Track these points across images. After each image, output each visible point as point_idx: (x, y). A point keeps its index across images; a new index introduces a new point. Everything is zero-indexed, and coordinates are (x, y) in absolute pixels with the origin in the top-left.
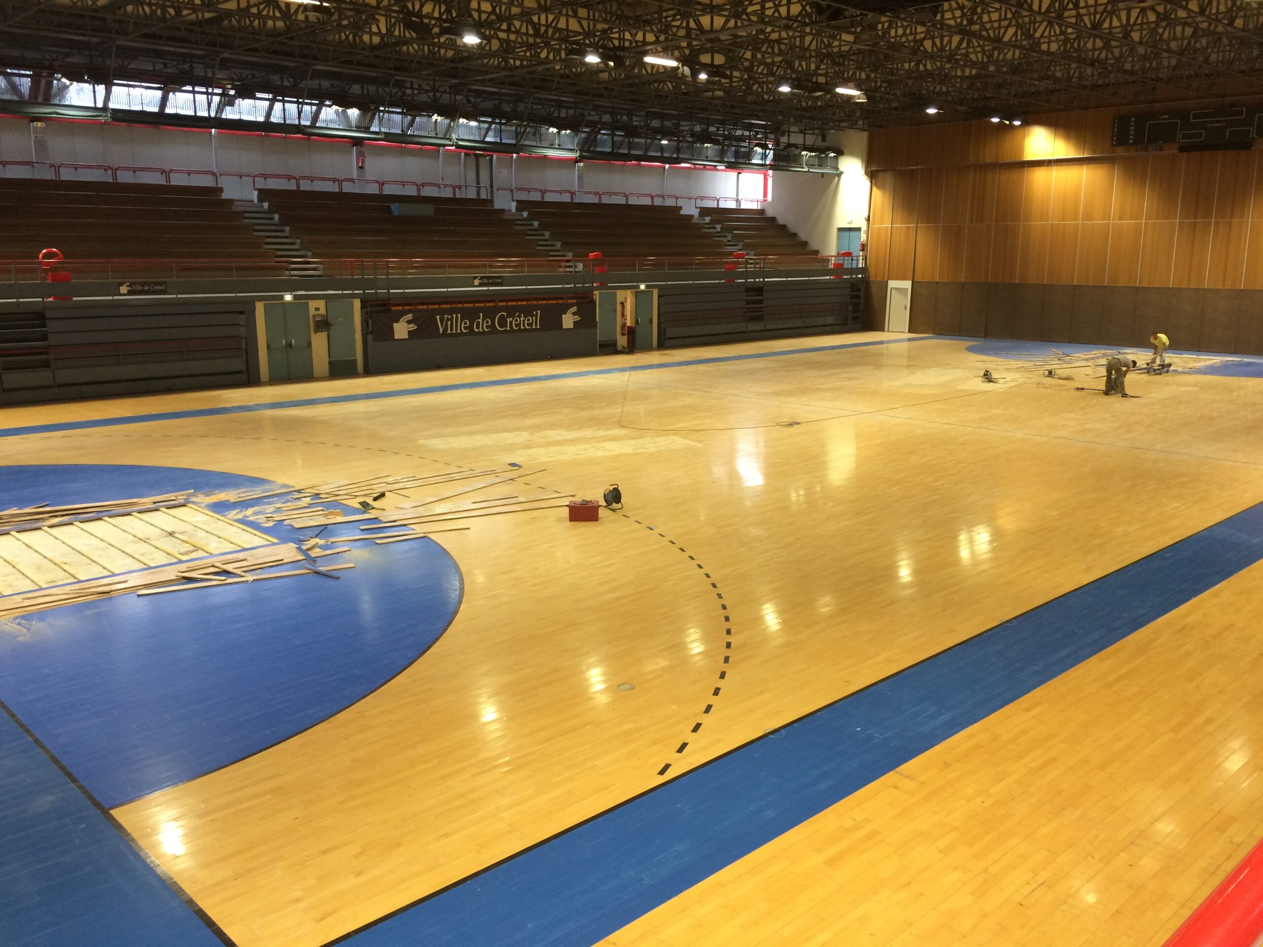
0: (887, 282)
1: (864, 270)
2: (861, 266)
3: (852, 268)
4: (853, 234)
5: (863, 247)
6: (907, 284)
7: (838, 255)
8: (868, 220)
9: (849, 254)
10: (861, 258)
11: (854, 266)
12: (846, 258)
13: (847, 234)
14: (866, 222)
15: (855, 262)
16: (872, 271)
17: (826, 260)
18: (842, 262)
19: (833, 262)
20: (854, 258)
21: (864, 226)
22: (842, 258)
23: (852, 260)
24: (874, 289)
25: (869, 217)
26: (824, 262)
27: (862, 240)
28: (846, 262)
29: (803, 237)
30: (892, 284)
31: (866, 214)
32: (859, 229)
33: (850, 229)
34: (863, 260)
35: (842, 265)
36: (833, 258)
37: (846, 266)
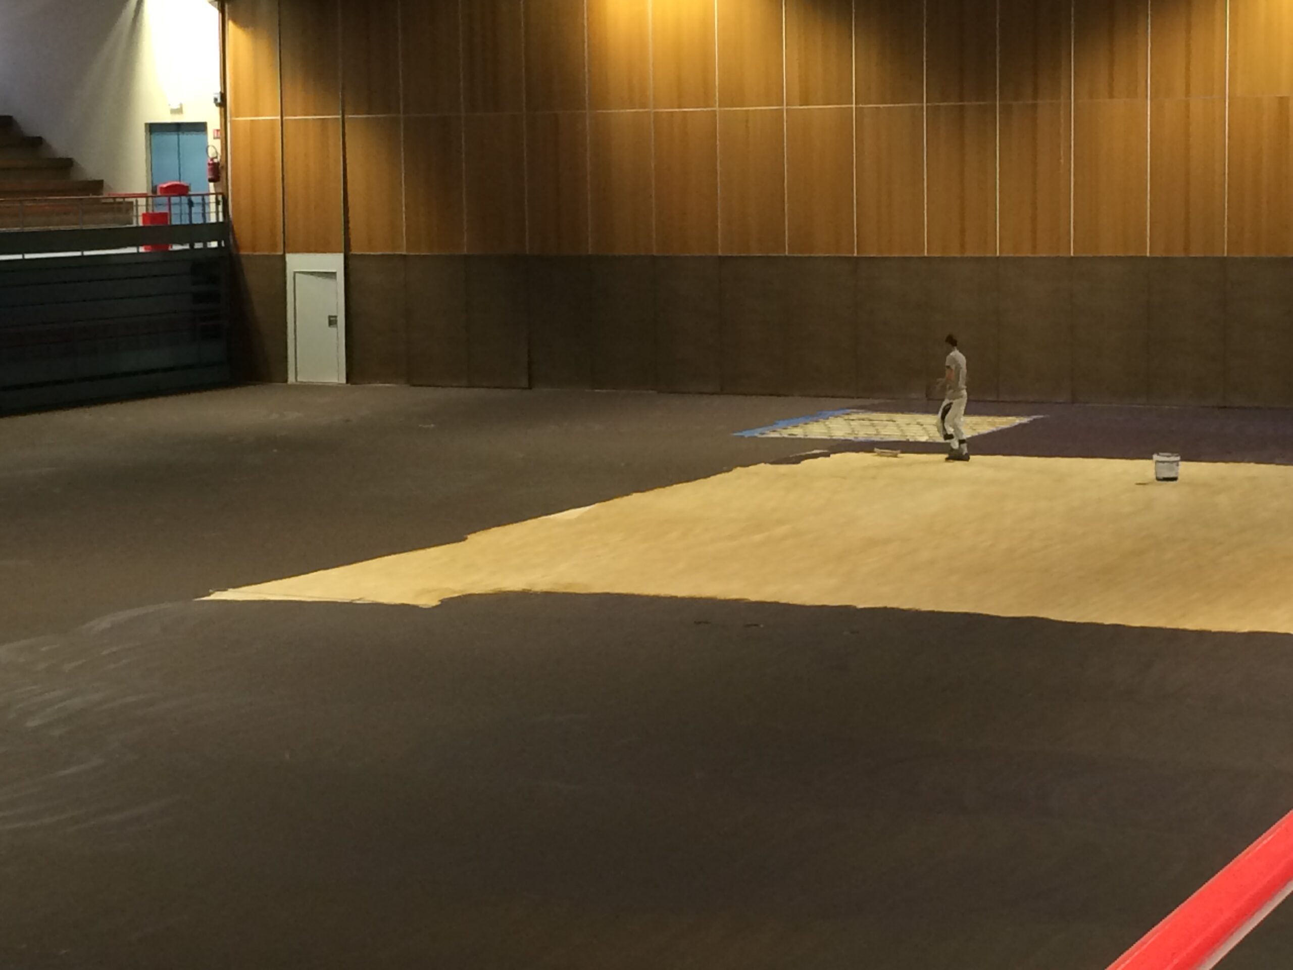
0: (283, 258)
1: (223, 230)
2: (213, 219)
3: (191, 226)
4: (187, 138)
5: (217, 172)
6: (335, 262)
7: (154, 190)
8: (222, 102)
9: (180, 190)
10: (212, 198)
11: (197, 220)
12: (175, 200)
13: (172, 138)
14: (217, 110)
15: (197, 210)
16: (243, 231)
17: (124, 206)
18: (164, 210)
19: (142, 210)
20: (194, 199)
21: (212, 118)
22: (165, 200)
23: (191, 204)
24: (253, 279)
25: (223, 96)
26: (119, 210)
27: (211, 153)
28: (175, 210)
29: (59, 146)
30: (296, 262)
31: (218, 89)
32: (200, 128)
33: (178, 128)
34: (217, 203)
35: (164, 216)
36: (142, 201)
37: (175, 221)
